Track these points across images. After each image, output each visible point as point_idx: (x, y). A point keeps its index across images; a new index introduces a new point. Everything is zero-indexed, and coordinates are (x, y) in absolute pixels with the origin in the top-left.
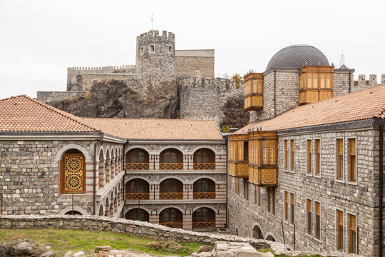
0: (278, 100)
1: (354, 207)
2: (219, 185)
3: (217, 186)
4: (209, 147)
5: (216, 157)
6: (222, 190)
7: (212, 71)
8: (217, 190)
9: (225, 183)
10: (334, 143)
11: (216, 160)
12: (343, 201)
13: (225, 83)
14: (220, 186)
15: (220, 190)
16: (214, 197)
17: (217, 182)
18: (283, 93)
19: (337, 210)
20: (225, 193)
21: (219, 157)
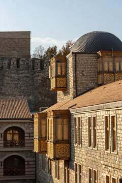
0: (79, 82)
1: (116, 172)
2: (28, 162)
3: (26, 163)
4: (18, 125)
5: (26, 135)
6: (31, 166)
7: (28, 51)
8: (26, 166)
9: (34, 160)
10: (104, 120)
11: (26, 138)
12: (110, 168)
13: (39, 64)
14: (30, 163)
15: (29, 166)
16: (23, 173)
17: (26, 159)
18: (83, 75)
19: (106, 176)
20: (34, 169)
21: (28, 135)
